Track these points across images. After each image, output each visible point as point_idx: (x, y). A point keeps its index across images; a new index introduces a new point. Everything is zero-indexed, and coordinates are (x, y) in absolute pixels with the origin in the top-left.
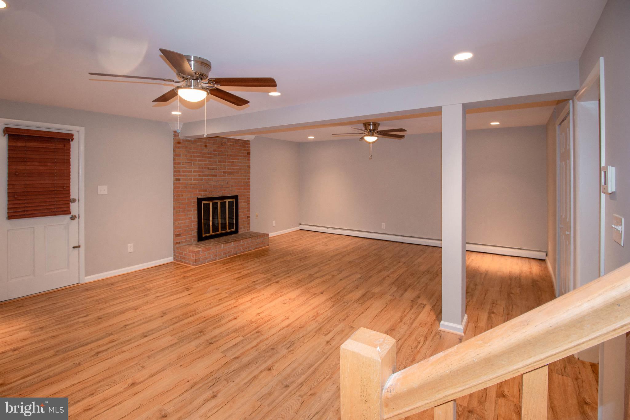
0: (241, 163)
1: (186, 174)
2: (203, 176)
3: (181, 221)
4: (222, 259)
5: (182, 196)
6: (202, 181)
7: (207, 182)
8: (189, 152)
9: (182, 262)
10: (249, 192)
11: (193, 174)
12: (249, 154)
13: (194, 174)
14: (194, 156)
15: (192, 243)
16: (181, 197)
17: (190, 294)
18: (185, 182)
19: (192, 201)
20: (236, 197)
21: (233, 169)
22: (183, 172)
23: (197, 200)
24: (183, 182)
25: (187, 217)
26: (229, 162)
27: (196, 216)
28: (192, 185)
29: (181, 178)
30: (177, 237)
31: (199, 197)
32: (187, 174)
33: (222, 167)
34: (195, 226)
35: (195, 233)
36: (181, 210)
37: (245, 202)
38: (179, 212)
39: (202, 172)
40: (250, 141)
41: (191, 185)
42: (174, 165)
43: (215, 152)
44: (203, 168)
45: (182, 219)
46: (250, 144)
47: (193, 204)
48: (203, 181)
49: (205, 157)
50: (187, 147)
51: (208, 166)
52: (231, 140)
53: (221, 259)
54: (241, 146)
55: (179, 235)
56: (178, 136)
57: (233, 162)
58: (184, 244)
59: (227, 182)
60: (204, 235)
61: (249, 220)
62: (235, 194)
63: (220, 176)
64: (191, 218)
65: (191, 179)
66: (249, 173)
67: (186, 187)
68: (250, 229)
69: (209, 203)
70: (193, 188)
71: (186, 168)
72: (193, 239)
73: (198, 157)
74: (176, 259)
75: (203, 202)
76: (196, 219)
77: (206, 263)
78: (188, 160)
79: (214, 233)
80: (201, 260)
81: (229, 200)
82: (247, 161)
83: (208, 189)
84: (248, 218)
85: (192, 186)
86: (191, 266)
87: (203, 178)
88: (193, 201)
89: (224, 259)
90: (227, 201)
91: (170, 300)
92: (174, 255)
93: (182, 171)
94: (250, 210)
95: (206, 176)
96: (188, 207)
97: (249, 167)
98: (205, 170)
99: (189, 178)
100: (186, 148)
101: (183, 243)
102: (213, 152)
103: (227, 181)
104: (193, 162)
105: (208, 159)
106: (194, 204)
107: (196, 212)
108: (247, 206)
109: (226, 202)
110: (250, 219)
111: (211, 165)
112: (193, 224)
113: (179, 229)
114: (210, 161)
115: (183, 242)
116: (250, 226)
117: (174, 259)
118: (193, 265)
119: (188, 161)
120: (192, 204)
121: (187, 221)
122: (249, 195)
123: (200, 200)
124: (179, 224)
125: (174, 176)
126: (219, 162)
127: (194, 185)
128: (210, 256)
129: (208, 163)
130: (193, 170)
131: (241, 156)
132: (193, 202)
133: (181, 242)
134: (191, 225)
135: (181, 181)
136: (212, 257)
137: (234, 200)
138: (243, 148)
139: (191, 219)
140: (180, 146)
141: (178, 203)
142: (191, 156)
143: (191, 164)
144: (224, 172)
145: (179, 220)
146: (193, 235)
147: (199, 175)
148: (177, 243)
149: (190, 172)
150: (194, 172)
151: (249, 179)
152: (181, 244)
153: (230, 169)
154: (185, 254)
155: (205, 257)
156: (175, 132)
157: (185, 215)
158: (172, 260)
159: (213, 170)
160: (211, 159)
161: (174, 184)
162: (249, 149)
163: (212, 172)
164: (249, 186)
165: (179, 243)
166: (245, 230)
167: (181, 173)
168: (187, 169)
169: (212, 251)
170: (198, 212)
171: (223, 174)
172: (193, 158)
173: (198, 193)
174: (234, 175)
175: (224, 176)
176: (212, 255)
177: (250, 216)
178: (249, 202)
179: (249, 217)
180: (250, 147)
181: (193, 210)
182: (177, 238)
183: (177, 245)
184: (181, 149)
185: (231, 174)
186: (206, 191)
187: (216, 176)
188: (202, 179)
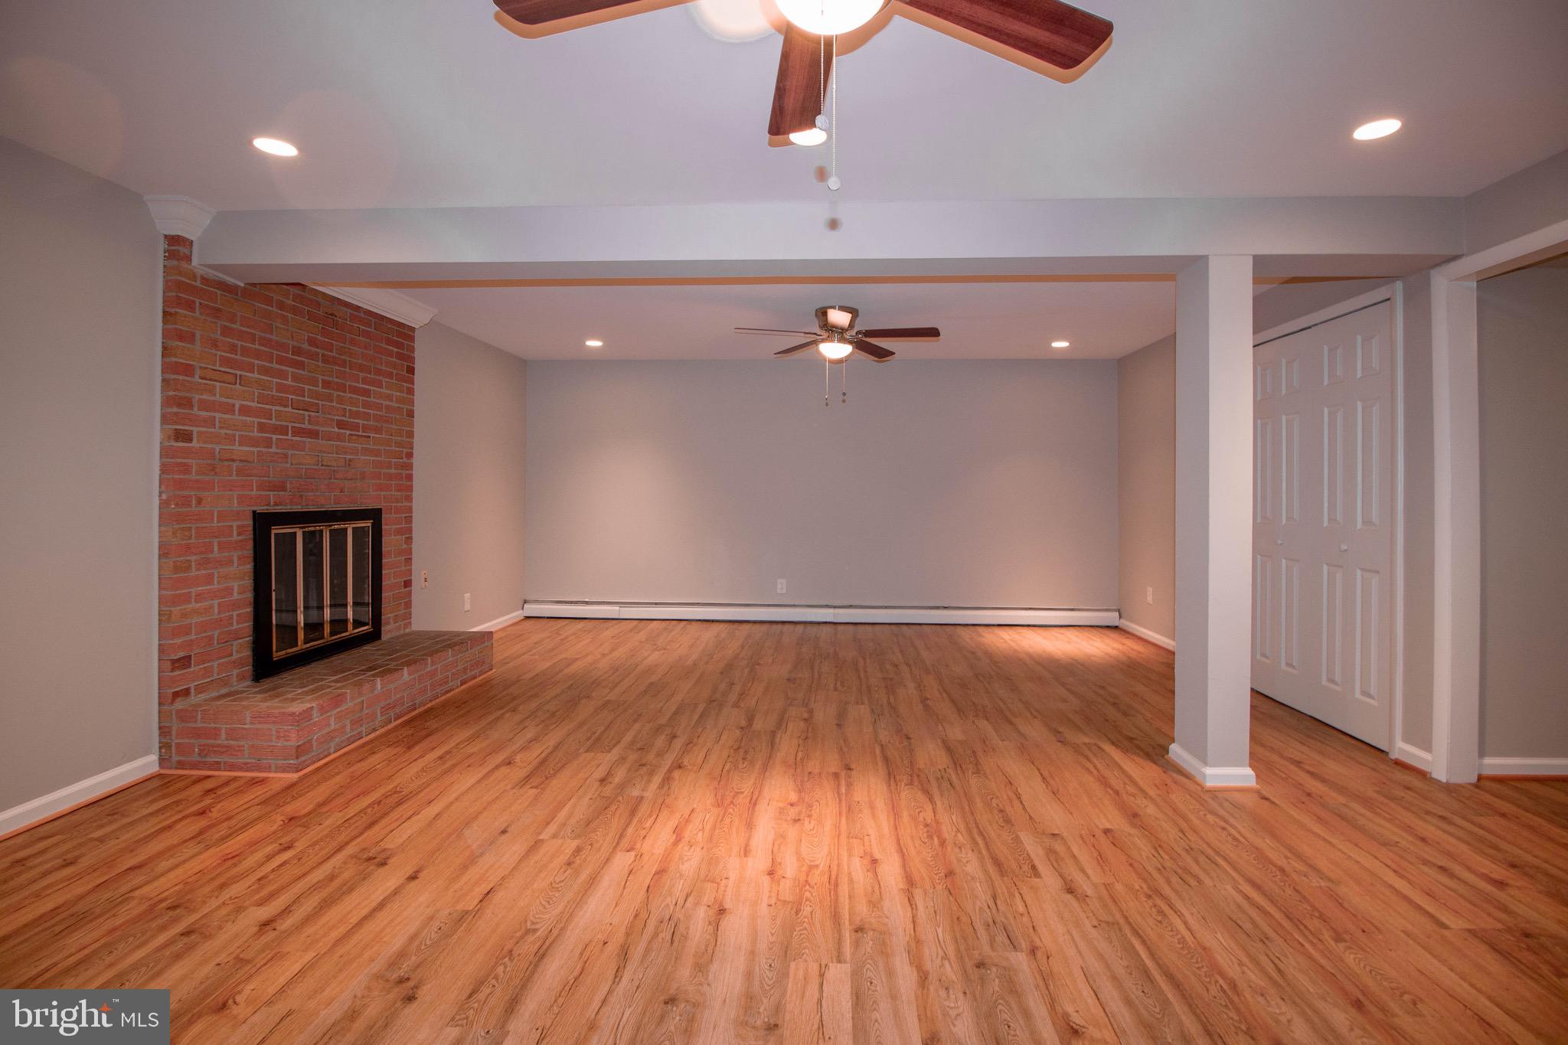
0: (389, 398)
1: (215, 417)
2: (277, 430)
3: (193, 605)
4: (378, 733)
5: (199, 501)
6: (269, 450)
7: (286, 456)
8: (226, 331)
9: (216, 766)
10: (409, 499)
11: (241, 418)
12: (411, 370)
13: (244, 418)
14: (246, 351)
15: (232, 689)
16: (194, 509)
17: (413, 878)
18: (209, 446)
19: (235, 524)
20: (375, 515)
21: (367, 416)
22: (205, 406)
23: (251, 522)
24: (201, 445)
25: (215, 586)
26: (354, 390)
27: (248, 582)
28: (233, 460)
29: (195, 429)
30: (179, 668)
31: (260, 509)
32: (218, 415)
33: (334, 404)
34: (242, 622)
35: (242, 650)
36: (193, 558)
37: (399, 532)
38: (188, 568)
39: (268, 414)
40: (413, 329)
41: (231, 463)
42: (168, 376)
43: (314, 349)
44: (273, 401)
45: (199, 597)
46: (412, 339)
47: (239, 534)
48: (274, 449)
49: (281, 361)
50: (218, 310)
51: (291, 397)
52: (362, 315)
53: (374, 730)
54: (389, 342)
55: (184, 662)
56: (189, 259)
57: (367, 393)
58: (203, 696)
59: (350, 460)
60: (277, 655)
61: (410, 593)
62: (371, 505)
63: (329, 437)
64: (229, 591)
65: (231, 439)
66: (411, 435)
67: (213, 468)
68: (410, 623)
69: (295, 533)
70: (240, 472)
71: (212, 392)
72: (235, 672)
73: (258, 355)
74: (175, 758)
75: (276, 530)
76: (249, 595)
77: (330, 754)
78: (225, 361)
79: (308, 645)
80: (315, 744)
81: (354, 526)
82: (405, 395)
83: (291, 483)
84: (405, 587)
85: (235, 465)
86: (271, 775)
87: (274, 437)
88: (239, 523)
89: (383, 730)
90: (350, 528)
91: (354, 920)
92: (164, 746)
93: (200, 400)
94: (411, 559)
95: (283, 430)
96: (219, 549)
97: (411, 414)
98: (282, 409)
99: (223, 431)
100: (217, 313)
101: (201, 693)
102: (306, 346)
103: (348, 457)
104: (239, 373)
105: (291, 369)
106: (240, 538)
107: (249, 567)
108: (404, 546)
109: (346, 529)
110: (411, 590)
111: (301, 392)
112: (238, 615)
113: (187, 638)
114: (295, 378)
115: (200, 689)
116: (410, 614)
117: (162, 761)
118: (284, 769)
119: (221, 366)
120: (235, 537)
121: (216, 602)
122: (410, 510)
123: (263, 522)
124: (184, 615)
125: (165, 420)
126: (327, 384)
127: (241, 461)
128: (344, 727)
129: (289, 382)
130: (238, 404)
131: (390, 375)
132: (238, 526)
133: (192, 690)
134: (231, 617)
135: (195, 444)
136: (348, 728)
137: (368, 524)
138: (395, 350)
139: (231, 594)
140: (194, 302)
141: (183, 529)
142: (233, 349)
143: (231, 379)
144: (341, 425)
145: (187, 598)
146: (235, 656)
147: (262, 428)
148: (176, 695)
149: (230, 409)
150: (245, 411)
151: (410, 455)
152: (194, 699)
153: (357, 415)
154: (231, 734)
155: (327, 730)
156: (174, 240)
157: (209, 579)
158: (155, 769)
159: (306, 413)
160: (301, 372)
161: (165, 452)
162: (412, 355)
163: (304, 419)
164: (410, 477)
165: (186, 692)
166: (399, 628)
167: (196, 409)
168: (218, 398)
169: (349, 704)
170: (255, 566)
171: (336, 430)
172: (238, 357)
173: (254, 493)
174: (370, 437)
175: (339, 438)
176: (348, 722)
177: (411, 580)
178: (410, 530)
179: (408, 584)
180: (412, 349)
181: (240, 559)
182: (177, 673)
183: (180, 704)
184: (197, 314)
185: (360, 433)
186: (282, 487)
187: (313, 434)
188: (268, 443)
